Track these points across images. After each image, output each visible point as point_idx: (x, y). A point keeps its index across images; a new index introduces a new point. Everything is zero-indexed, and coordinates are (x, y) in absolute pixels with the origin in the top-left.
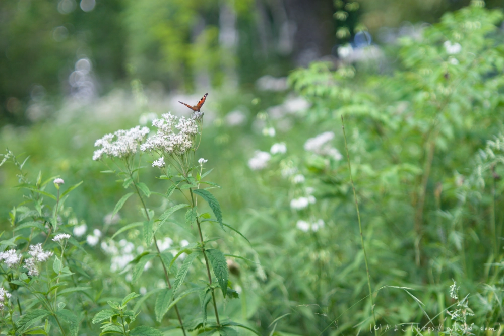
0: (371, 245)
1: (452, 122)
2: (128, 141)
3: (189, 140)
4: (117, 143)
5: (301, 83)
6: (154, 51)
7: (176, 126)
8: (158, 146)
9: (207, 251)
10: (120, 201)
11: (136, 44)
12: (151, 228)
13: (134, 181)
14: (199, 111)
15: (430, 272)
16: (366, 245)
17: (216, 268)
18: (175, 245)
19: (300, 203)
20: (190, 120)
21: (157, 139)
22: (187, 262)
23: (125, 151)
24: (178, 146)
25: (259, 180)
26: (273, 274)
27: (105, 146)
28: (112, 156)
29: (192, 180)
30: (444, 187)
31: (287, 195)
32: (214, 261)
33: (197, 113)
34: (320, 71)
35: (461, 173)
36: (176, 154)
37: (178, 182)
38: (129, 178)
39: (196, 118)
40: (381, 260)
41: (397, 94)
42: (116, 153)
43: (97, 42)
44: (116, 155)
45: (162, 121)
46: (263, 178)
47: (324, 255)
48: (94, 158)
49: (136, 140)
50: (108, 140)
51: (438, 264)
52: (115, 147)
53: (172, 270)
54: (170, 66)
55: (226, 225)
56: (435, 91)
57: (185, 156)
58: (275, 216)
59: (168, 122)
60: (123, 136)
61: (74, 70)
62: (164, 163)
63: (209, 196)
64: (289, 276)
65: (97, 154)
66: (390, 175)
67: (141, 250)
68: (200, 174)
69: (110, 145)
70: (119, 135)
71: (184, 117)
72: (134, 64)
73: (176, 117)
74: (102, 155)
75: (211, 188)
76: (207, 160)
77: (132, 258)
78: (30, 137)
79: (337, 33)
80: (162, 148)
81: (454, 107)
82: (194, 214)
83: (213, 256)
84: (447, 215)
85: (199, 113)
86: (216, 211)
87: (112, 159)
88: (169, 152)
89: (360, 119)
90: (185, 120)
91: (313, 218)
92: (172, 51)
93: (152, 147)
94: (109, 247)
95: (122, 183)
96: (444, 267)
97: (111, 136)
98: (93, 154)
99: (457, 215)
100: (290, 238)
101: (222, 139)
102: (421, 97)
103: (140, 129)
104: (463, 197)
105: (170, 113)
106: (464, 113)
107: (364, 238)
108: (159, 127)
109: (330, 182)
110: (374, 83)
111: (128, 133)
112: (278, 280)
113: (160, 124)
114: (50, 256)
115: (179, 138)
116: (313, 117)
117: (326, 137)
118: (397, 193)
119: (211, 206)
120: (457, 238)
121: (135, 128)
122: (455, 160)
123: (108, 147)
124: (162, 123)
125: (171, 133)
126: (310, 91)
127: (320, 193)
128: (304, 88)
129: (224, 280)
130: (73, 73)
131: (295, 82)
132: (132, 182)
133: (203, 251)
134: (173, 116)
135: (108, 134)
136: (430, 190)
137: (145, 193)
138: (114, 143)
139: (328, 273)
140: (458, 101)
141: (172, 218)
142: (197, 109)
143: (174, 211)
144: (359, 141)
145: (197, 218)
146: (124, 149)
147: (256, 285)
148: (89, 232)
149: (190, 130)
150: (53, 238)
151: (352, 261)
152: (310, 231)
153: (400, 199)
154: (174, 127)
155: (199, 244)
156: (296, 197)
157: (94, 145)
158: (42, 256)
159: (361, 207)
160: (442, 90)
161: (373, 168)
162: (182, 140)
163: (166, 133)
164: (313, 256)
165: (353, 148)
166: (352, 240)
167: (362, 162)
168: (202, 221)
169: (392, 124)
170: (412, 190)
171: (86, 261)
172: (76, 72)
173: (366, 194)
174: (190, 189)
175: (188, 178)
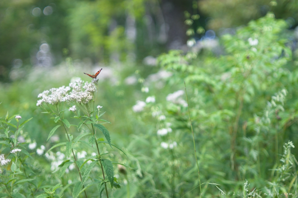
0: (204, 157)
1: (253, 85)
2: (58, 95)
3: (91, 95)
4: (51, 96)
5: (164, 62)
6: (86, 40)
7: (83, 87)
8: (72, 99)
9: (102, 160)
10: (53, 130)
11: (76, 36)
12: (70, 146)
13: (61, 118)
14: (96, 78)
15: (239, 174)
16: (201, 157)
17: (107, 170)
18: (88, 155)
19: (163, 132)
20: (91, 83)
22: (90, 167)
23: (55, 101)
24: (84, 99)
25: (139, 118)
26: (146, 173)
28: (48, 103)
29: (93, 119)
30: (249, 123)
31: (155, 127)
32: (106, 166)
33: (94, 79)
34: (175, 55)
35: (258, 115)
36: (83, 103)
37: (85, 120)
38: (58, 117)
39: (94, 82)
40: (209, 165)
41: (222, 68)
42: (50, 102)
44: (50, 103)
46: (141, 117)
47: (176, 162)
48: (37, 104)
49: (62, 94)
50: (46, 94)
51: (244, 169)
52: (50, 98)
53: (82, 171)
54: (95, 49)
55: (112, 145)
56: (244, 67)
57: (88, 105)
58: (149, 139)
59: (78, 84)
60: (55, 92)
61: (39, 50)
62: (76, 109)
63: (103, 128)
64: (156, 175)
65: (39, 102)
66: (216, 116)
68: (98, 115)
69: (47, 97)
70: (52, 91)
71: (87, 82)
72: (76, 46)
73: (83, 82)
74: (42, 103)
75: (104, 123)
76: (102, 107)
79: (187, 32)
80: (74, 100)
81: (254, 77)
82: (94, 139)
83: (105, 163)
84: (249, 140)
85: (96, 79)
86: (107, 137)
87: (48, 105)
88: (79, 102)
89: (198, 83)
90: (88, 84)
91: (170, 141)
92: (97, 39)
93: (69, 99)
94: (50, 156)
95: (54, 119)
96: (247, 171)
97: (47, 92)
98: (37, 102)
99: (255, 140)
100: (156, 152)
101: (120, 93)
102: (234, 70)
103: (65, 88)
104: (258, 130)
106: (260, 79)
107: (200, 153)
108: (73, 87)
109: (180, 120)
110: (209, 62)
111: (58, 90)
112: (149, 177)
114: (9, 162)
115: (85, 94)
116: (172, 82)
117: (180, 93)
118: (222, 127)
119: (104, 134)
120: (254, 154)
121: (62, 87)
122: (256, 107)
123: (45, 98)
124: (75, 85)
125: (80, 91)
126: (170, 67)
127: (175, 126)
128: (166, 65)
129: (111, 177)
130: (38, 52)
131: (160, 62)
132: (60, 119)
133: (100, 161)
135: (46, 90)
136: (240, 124)
137: (67, 126)
138: (49, 96)
139: (178, 173)
140: (256, 73)
142: (94, 77)
143: (82, 137)
144: (199, 97)
145: (96, 141)
146: (55, 100)
147: (136, 180)
148: (38, 146)
149: (91, 89)
150: (11, 151)
151: (193, 166)
152: (169, 148)
153: (223, 130)
154: (82, 87)
155: (97, 156)
156: (160, 128)
157: (37, 97)
158: (4, 162)
159: (199, 135)
160: (248, 66)
161: (206, 112)
162: (86, 95)
163: (77, 91)
164: (170, 163)
165: (195, 100)
166: (193, 155)
167: (200, 109)
168: (99, 143)
169: (218, 87)
170: (230, 125)
171: (35, 164)
172: (40, 51)
173: (202, 127)
174: (92, 124)
175: (90, 117)
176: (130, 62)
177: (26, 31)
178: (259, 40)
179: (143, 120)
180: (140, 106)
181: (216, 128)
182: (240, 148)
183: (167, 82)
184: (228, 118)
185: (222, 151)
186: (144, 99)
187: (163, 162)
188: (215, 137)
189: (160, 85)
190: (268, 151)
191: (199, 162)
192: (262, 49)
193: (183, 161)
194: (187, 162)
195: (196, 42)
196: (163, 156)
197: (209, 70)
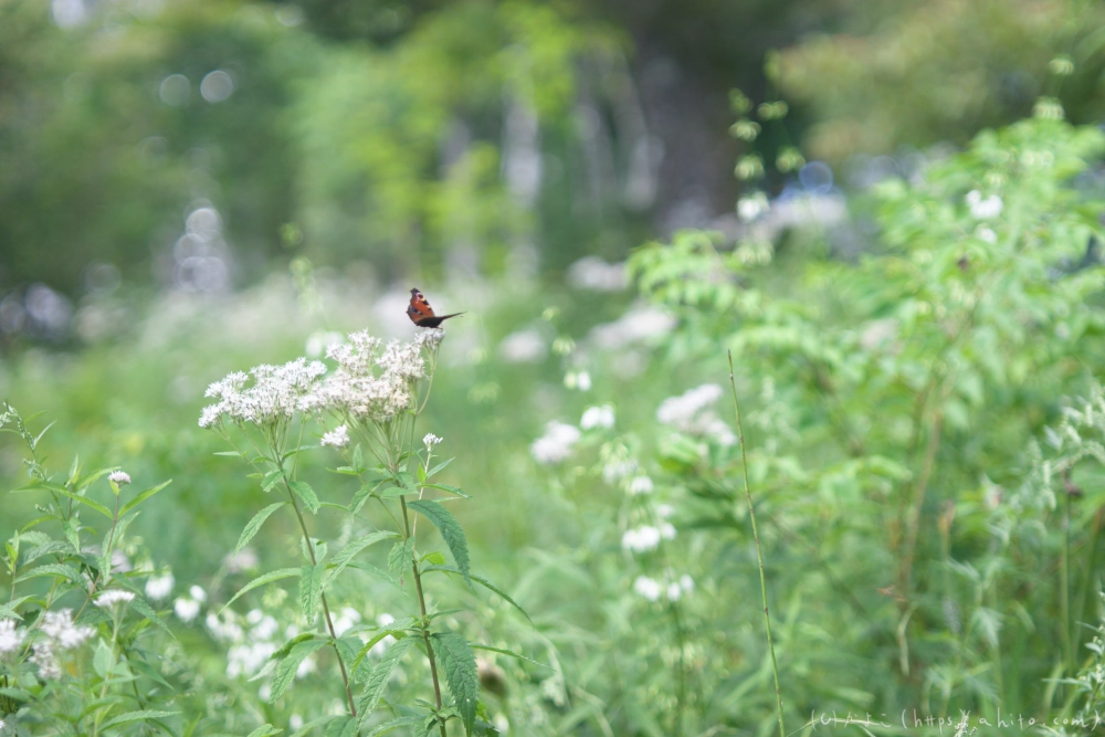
0: (795, 633)
1: (979, 368)
2: (279, 388)
3: (403, 391)
4: (254, 391)
5: (654, 275)
6: (355, 194)
7: (378, 361)
8: (335, 401)
9: (435, 636)
10: (253, 520)
11: (318, 176)
12: (318, 580)
13: (285, 478)
16: (784, 634)
17: (452, 674)
18: (366, 622)
19: (642, 538)
20: (408, 346)
21: (337, 387)
22: (388, 659)
23: (269, 411)
24: (380, 403)
25: (555, 485)
26: (579, 690)
27: (228, 396)
28: (240, 419)
29: (405, 480)
30: (962, 509)
31: (615, 520)
32: (449, 659)
34: (697, 251)
35: (995, 481)
36: (374, 421)
37: (376, 482)
38: (277, 470)
39: (423, 344)
40: (813, 664)
41: (865, 304)
42: (249, 413)
43: (234, 173)
44: (250, 418)
45: (349, 348)
46: (561, 481)
47: (692, 652)
48: (202, 422)
49: (295, 386)
50: (234, 384)
51: (944, 680)
52: (248, 400)
54: (389, 227)
55: (477, 580)
56: (947, 301)
57: (393, 426)
58: (590, 566)
59: (360, 350)
60: (269, 379)
61: (184, 233)
62: (347, 439)
63: (443, 516)
64: (615, 697)
65: (209, 415)
66: (841, 479)
67: (293, 633)
68: (426, 467)
69: (238, 395)
70: (260, 375)
71: (397, 341)
72: (318, 218)
73: (379, 341)
74: (219, 417)
75: (449, 498)
76: (441, 439)
77: (271, 649)
78: (82, 375)
79: (737, 169)
80: (342, 407)
81: (985, 335)
82: (408, 554)
83: (446, 648)
84: (968, 571)
86: (457, 548)
87: (241, 425)
88: (358, 415)
89: (779, 356)
90: (398, 347)
91: (670, 572)
92: (396, 195)
93: (323, 404)
94: (223, 624)
95: (260, 481)
96: (956, 685)
97: (241, 376)
98: (200, 415)
99: (990, 570)
100: (618, 614)
101: (487, 392)
102: (909, 310)
103: (306, 365)
104: (1004, 532)
105: (366, 331)
106: (1006, 346)
107: (781, 619)
108: (340, 360)
109: (707, 494)
110: (818, 278)
111: (280, 372)
112: (592, 706)
113: (344, 354)
114: (88, 638)
115: (383, 388)
116: (679, 350)
117: (708, 393)
118: (860, 520)
119: (445, 538)
120: (989, 623)
121: (296, 363)
122: (988, 449)
123: (233, 400)
124: (349, 352)
125: (365, 374)
126: (673, 292)
127: (688, 517)
128: (660, 286)
129: (468, 700)
130: (182, 239)
131: (639, 273)
132: (281, 479)
133: (426, 638)
134: (373, 338)
135: (235, 372)
136: (930, 512)
137: (308, 504)
138: (247, 392)
139: (699, 694)
140: (993, 324)
141: (361, 561)
143: (365, 546)
144: (779, 408)
145: (414, 562)
146: (268, 406)
147: (540, 715)
148: (181, 590)
149: (409, 369)
150: (96, 599)
151: (756, 668)
152: (662, 599)
153: (864, 534)
154: (372, 362)
155: (416, 620)
156: (632, 526)
157: (204, 394)
158: (72, 635)
159: (777, 550)
160: (961, 295)
161: (804, 466)
162: (388, 390)
163: (354, 374)
164: (669, 655)
165: (763, 420)
166: (756, 624)
167: (780, 453)
168: (425, 571)
169: (850, 370)
170: (891, 516)
171: (170, 654)
172: (189, 235)
173: (789, 522)
174: (402, 498)
175: (398, 473)
176: (519, 278)
177: (138, 161)
178: (1004, 200)
179: (569, 493)
180: (557, 440)
181: (840, 526)
182: (926, 601)
183: (659, 353)
184: (886, 487)
185: (861, 611)
186: (574, 418)
187: (643, 651)
188: (835, 558)
189: (629, 365)
190: (1031, 611)
191: (778, 650)
192: (1013, 234)
193: (717, 644)
194: (732, 650)
195: (771, 205)
196: (643, 631)
197: (815, 310)
